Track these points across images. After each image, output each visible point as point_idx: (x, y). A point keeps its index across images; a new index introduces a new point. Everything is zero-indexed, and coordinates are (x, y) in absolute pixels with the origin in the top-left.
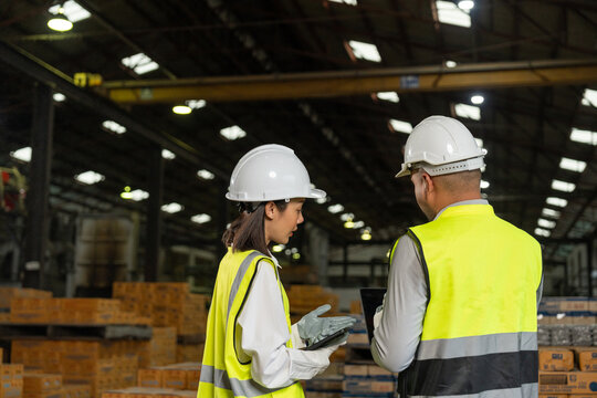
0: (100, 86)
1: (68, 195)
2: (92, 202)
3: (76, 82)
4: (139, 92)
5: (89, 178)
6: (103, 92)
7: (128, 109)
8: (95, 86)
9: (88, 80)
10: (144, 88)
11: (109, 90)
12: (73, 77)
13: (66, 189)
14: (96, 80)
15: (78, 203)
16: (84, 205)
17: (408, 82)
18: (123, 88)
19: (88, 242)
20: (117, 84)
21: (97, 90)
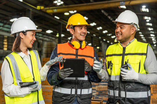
0: (44, 9)
1: (45, 36)
2: (51, 37)
3: (37, 8)
4: (53, 10)
5: (49, 32)
6: (44, 11)
7: (52, 14)
8: (42, 9)
9: (40, 8)
10: (54, 9)
11: (46, 10)
12: (36, 7)
13: (43, 34)
14: (42, 8)
15: (47, 38)
16: (49, 38)
17: (122, 3)
18: (49, 9)
19: (45, 48)
20: (48, 8)
21: (43, 10)
